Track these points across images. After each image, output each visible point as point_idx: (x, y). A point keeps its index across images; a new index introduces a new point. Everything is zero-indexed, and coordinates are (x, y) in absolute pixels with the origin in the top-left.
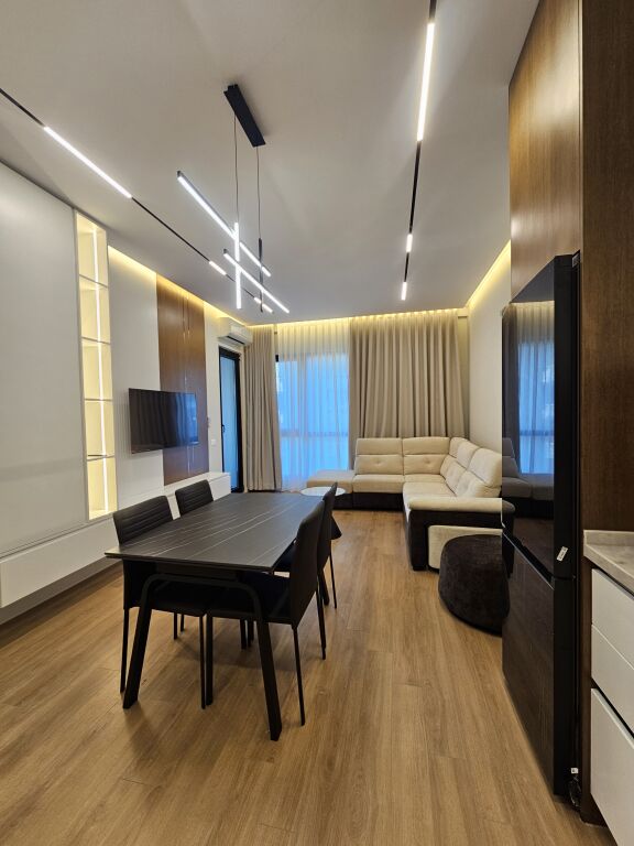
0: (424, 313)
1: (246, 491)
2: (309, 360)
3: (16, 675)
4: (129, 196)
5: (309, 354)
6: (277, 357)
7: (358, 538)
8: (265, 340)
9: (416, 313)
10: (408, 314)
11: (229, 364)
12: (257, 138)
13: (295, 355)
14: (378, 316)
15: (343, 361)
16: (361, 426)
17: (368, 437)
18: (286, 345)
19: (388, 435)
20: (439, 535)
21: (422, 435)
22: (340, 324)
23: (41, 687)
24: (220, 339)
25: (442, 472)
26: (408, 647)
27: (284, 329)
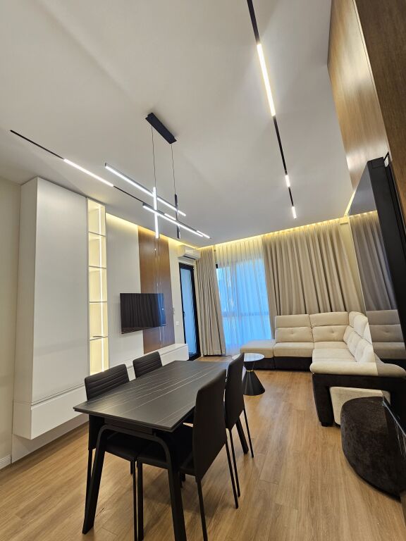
0: (314, 224)
1: (202, 356)
2: (238, 265)
3: (30, 492)
4: (112, 185)
5: (236, 261)
6: (217, 265)
7: (278, 394)
8: (208, 255)
9: (308, 226)
10: (302, 227)
11: (186, 273)
12: (170, 138)
13: (228, 263)
14: (281, 232)
15: (261, 263)
16: (278, 307)
17: (283, 314)
18: (222, 257)
19: (298, 312)
20: (340, 395)
21: (325, 311)
22: (256, 240)
23: (40, 504)
24: (179, 258)
25: (344, 339)
26: (312, 505)
27: (221, 248)
